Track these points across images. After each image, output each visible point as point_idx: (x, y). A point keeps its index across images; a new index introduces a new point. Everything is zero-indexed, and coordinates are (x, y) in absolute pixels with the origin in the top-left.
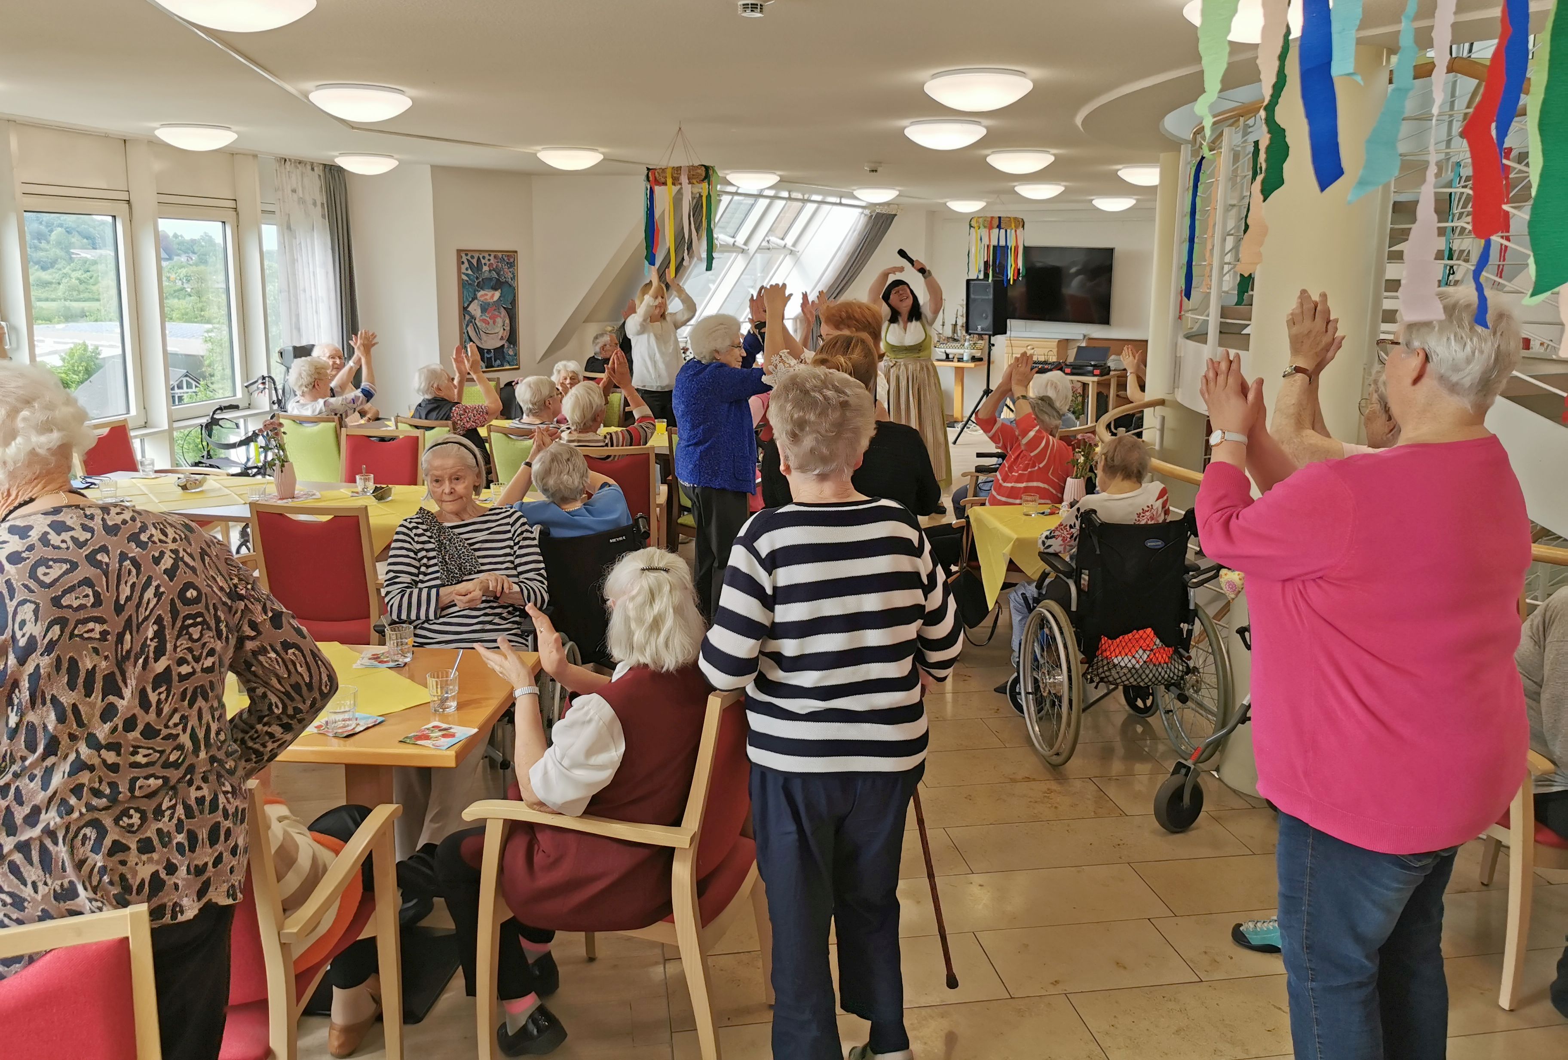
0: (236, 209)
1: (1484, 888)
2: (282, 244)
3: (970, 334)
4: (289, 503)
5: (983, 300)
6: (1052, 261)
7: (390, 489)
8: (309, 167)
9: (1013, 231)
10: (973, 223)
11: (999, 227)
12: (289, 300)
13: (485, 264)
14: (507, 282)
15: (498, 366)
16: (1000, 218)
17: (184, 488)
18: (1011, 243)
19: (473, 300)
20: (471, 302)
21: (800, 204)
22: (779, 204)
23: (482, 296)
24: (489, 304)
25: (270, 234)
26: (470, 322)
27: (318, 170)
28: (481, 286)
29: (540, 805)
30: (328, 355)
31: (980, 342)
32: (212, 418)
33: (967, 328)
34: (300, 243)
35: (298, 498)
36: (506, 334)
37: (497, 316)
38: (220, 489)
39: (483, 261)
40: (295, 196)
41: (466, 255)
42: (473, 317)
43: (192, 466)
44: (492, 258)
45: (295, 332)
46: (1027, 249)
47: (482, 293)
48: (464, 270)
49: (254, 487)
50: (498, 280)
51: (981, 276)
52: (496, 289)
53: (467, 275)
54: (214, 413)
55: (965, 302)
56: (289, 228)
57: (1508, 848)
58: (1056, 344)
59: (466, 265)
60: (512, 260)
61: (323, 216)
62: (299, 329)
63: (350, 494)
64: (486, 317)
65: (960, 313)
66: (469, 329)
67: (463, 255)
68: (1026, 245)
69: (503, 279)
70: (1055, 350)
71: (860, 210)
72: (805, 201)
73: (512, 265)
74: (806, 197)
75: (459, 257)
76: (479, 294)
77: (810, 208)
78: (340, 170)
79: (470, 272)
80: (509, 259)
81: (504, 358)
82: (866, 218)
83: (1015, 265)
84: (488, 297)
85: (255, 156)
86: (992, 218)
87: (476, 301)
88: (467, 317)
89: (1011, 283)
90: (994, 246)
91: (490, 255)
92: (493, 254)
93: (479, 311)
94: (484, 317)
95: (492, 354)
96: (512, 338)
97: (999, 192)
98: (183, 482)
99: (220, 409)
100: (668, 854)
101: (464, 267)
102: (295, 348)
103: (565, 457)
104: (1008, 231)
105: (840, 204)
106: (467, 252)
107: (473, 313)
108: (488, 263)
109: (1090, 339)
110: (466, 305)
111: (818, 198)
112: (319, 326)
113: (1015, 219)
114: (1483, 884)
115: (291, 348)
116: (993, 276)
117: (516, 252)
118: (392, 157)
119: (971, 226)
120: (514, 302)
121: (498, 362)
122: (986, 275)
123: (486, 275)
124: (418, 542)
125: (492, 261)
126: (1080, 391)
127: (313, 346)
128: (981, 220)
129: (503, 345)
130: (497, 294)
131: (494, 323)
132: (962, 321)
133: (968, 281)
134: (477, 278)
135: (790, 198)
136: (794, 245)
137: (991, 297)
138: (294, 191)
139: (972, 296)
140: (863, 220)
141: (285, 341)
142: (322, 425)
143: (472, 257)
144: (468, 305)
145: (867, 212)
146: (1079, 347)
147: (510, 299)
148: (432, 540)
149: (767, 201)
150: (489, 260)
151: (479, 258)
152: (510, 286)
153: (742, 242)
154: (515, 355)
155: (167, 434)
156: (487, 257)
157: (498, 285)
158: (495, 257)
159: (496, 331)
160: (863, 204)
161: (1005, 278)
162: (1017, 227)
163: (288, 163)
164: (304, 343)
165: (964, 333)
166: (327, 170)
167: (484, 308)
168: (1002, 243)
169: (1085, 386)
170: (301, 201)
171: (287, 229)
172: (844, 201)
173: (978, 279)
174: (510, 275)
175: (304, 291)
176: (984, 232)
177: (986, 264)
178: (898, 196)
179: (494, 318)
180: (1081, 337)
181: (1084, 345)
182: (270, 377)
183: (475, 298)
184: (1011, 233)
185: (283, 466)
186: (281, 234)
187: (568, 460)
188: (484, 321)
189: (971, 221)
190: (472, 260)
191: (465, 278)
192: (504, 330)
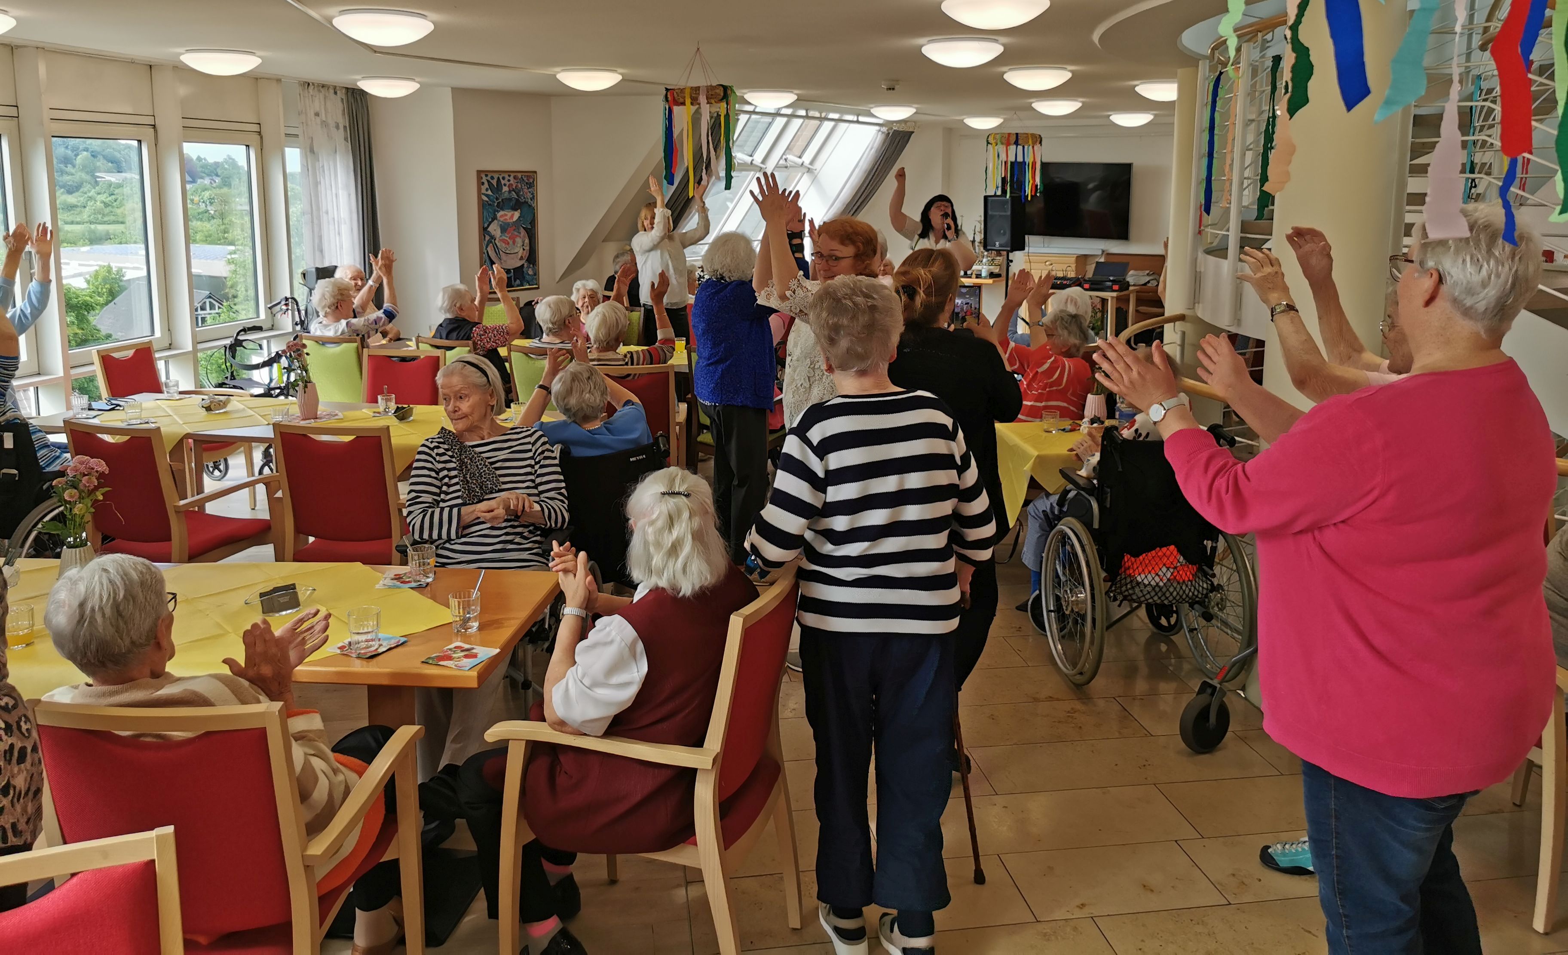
0: (259, 133)
1: (1517, 809)
2: (305, 167)
3: (987, 250)
4: (312, 423)
5: (1001, 216)
6: (1069, 177)
7: (412, 409)
8: (332, 91)
9: (1031, 147)
10: (991, 140)
11: (1016, 143)
12: (312, 222)
14: (527, 203)
15: (518, 286)
16: (1017, 134)
17: (208, 409)
18: (1029, 160)
19: (493, 221)
20: (490, 223)
21: (817, 122)
22: (797, 122)
23: (501, 216)
24: (508, 224)
25: (293, 157)
26: (490, 242)
27: (341, 94)
28: (501, 206)
29: (561, 725)
30: (350, 276)
31: (998, 258)
32: (236, 339)
33: (985, 244)
34: (323, 166)
35: (320, 418)
36: (526, 254)
37: (517, 236)
38: (244, 410)
39: (503, 182)
40: (318, 119)
41: (486, 176)
42: (493, 237)
43: (216, 387)
44: (511, 178)
45: (318, 253)
46: (1044, 165)
47: (502, 213)
48: (484, 191)
49: (277, 408)
50: (517, 200)
51: (999, 193)
52: (516, 210)
53: (487, 196)
54: (238, 334)
55: (983, 218)
56: (312, 151)
57: (1540, 767)
58: (1074, 259)
59: (486, 185)
60: (531, 181)
61: (346, 139)
62: (321, 251)
63: (372, 414)
64: (506, 237)
65: (978, 229)
66: (489, 249)
67: (483, 176)
68: (1044, 160)
69: (522, 200)
70: (1074, 266)
71: (877, 128)
72: (822, 119)
73: (531, 185)
74: (823, 115)
75: (479, 178)
76: (499, 215)
77: (827, 126)
78: (363, 93)
79: (489, 192)
80: (528, 179)
81: (524, 278)
82: (883, 136)
83: (1033, 181)
84: (507, 217)
85: (279, 80)
86: (1009, 134)
87: (495, 221)
88: (487, 238)
89: (1029, 199)
90: (1012, 163)
91: (509, 176)
92: (512, 175)
93: (499, 231)
94: (503, 237)
95: (512, 274)
96: (532, 258)
97: (1015, 109)
98: (207, 403)
99: (245, 330)
100: (688, 775)
101: (484, 188)
102: (317, 269)
103: (586, 375)
104: (1026, 147)
105: (858, 122)
106: (486, 173)
107: (493, 233)
108: (508, 183)
109: (1108, 254)
110: (486, 225)
111: (836, 116)
112: (341, 247)
113: (1033, 135)
114: (1514, 804)
115: (314, 270)
116: (1011, 193)
117: (535, 172)
118: (413, 80)
119: (988, 143)
120: (533, 222)
121: (518, 282)
122: (1004, 192)
123: (506, 195)
124: (439, 462)
125: (512, 182)
126: (1099, 306)
127: (336, 267)
128: (998, 137)
129: (523, 265)
130: (517, 215)
131: (514, 243)
132: (979, 237)
133: (986, 198)
134: (497, 199)
135: (807, 117)
136: (812, 163)
137: (1009, 213)
138: (317, 114)
139: (990, 213)
140: (880, 138)
141: (307, 262)
142: (345, 345)
143: (492, 178)
144: (488, 226)
145: (884, 129)
146: (1097, 263)
147: (529, 219)
148: (454, 460)
149: (785, 119)
150: (509, 181)
151: (499, 178)
152: (530, 206)
153: (760, 161)
154: (535, 274)
155: (191, 356)
156: (507, 178)
157: (517, 205)
158: (515, 178)
159: (516, 251)
160: (881, 122)
161: (1023, 193)
162: (1034, 144)
163: (311, 87)
164: (326, 264)
165: (982, 249)
166: (349, 94)
167: (504, 229)
168: (1020, 159)
169: (1104, 301)
170: (324, 124)
171: (311, 152)
172: (861, 119)
173: (995, 196)
174: (529, 196)
175: (327, 213)
176: (1002, 149)
177: (1004, 180)
178: (915, 113)
179: (513, 238)
180: (1100, 253)
181: (1102, 260)
182: (293, 298)
183: (494, 218)
184: (1029, 149)
185: (306, 386)
186: (304, 156)
187: (589, 378)
188: (504, 241)
189: (989, 137)
190: (492, 181)
191: (485, 198)
192: (524, 249)
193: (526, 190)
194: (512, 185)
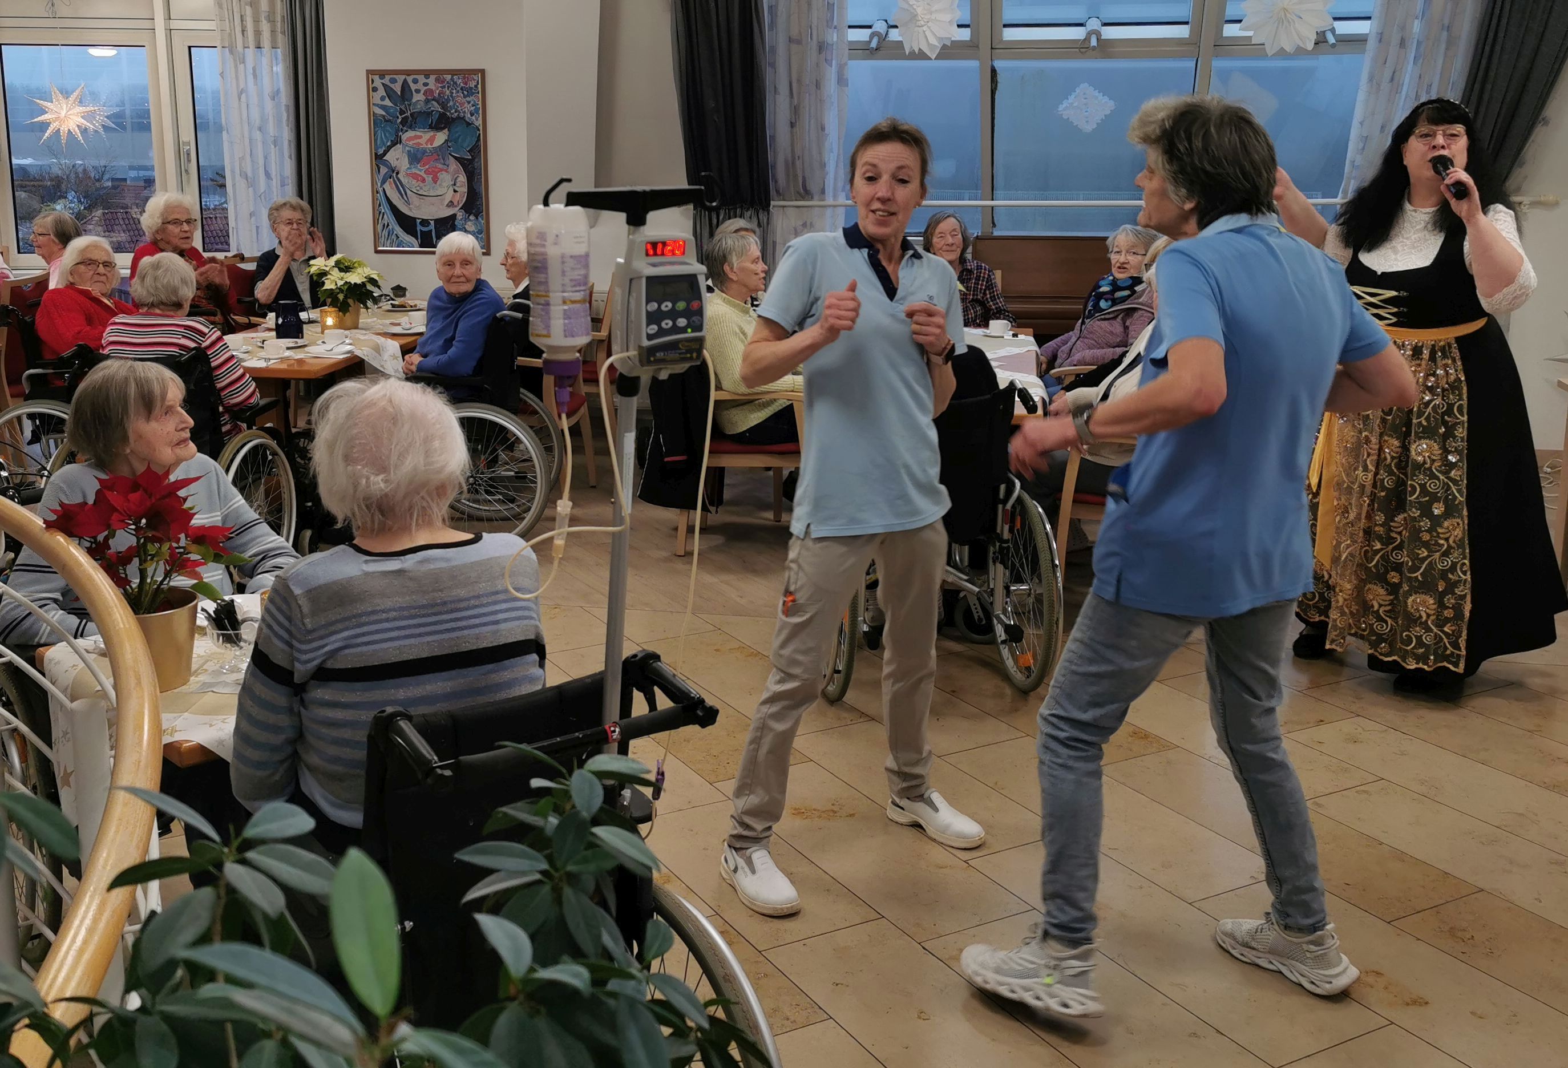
13: (418, 91)
14: (463, 118)
19: (394, 146)
20: (389, 148)
23: (410, 139)
24: (424, 152)
26: (388, 176)
28: (411, 121)
36: (461, 197)
37: (441, 170)
39: (413, 87)
41: (382, 80)
42: (393, 172)
44: (430, 81)
47: (411, 133)
48: (376, 100)
50: (442, 116)
52: (441, 129)
53: (383, 107)
59: (382, 92)
60: (474, 84)
64: (420, 170)
66: (385, 189)
67: (376, 78)
69: (453, 114)
73: (474, 92)
75: (369, 81)
76: (405, 137)
79: (387, 102)
84: (423, 141)
87: (401, 146)
88: (384, 170)
91: (427, 76)
92: (434, 76)
93: (407, 159)
94: (414, 171)
95: (432, 227)
96: (474, 203)
101: (377, 97)
106: (382, 74)
107: (394, 163)
108: (423, 89)
110: (381, 151)
117: (484, 71)
120: (476, 149)
123: (419, 107)
125: (432, 85)
129: (454, 216)
131: (435, 180)
134: (403, 112)
143: (394, 81)
144: (385, 153)
147: (469, 143)
150: (426, 84)
151: (405, 81)
152: (468, 124)
154: (481, 228)
156: (422, 80)
157: (442, 122)
158: (437, 80)
159: (441, 193)
167: (415, 157)
174: (470, 109)
179: (434, 173)
183: (397, 141)
188: (415, 177)
190: (392, 86)
191: (380, 112)
192: (455, 191)
193: (459, 99)
194: (431, 91)
